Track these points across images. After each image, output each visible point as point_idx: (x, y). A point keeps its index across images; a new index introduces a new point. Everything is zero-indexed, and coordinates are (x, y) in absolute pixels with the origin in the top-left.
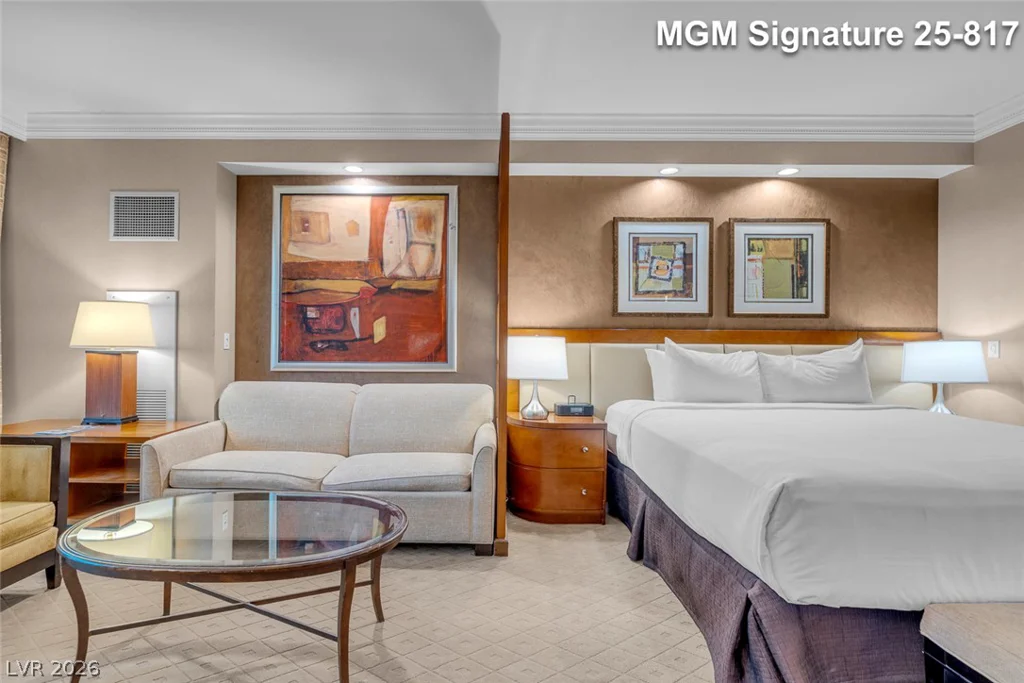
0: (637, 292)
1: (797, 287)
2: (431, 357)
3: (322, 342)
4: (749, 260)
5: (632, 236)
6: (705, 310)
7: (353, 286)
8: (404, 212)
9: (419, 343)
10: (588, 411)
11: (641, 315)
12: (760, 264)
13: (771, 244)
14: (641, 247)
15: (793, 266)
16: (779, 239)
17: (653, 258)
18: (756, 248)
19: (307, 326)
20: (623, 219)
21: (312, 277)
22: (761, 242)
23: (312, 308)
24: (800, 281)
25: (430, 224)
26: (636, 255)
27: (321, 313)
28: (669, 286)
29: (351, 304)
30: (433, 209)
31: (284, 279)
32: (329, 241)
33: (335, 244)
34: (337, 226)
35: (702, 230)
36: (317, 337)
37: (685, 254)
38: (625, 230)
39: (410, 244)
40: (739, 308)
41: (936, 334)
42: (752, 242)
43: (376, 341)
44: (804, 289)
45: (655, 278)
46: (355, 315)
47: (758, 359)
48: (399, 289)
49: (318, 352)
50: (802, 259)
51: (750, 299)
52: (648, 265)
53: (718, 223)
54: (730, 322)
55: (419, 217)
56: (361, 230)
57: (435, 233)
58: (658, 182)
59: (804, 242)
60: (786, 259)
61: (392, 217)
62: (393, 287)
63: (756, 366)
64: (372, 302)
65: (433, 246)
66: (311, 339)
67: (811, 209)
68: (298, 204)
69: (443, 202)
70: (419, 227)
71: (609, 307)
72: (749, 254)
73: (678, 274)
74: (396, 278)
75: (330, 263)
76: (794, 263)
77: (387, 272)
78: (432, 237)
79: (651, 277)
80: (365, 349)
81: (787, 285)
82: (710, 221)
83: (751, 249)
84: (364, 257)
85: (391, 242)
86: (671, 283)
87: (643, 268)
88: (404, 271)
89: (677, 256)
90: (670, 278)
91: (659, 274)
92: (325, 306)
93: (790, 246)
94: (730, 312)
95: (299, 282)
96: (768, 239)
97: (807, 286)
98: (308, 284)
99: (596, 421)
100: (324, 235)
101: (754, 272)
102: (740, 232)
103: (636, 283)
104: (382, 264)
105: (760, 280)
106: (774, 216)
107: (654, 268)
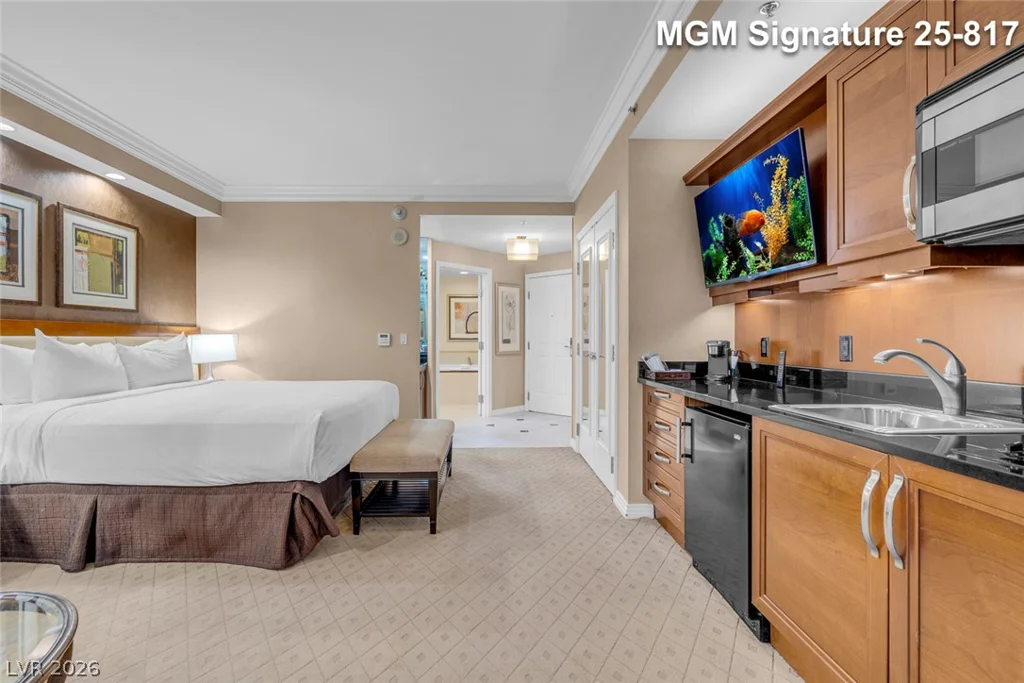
1: (116, 284)
4: (77, 251)
6: (35, 298)
12: (85, 257)
13: (95, 239)
15: (112, 263)
16: (101, 236)
18: (82, 239)
22: (86, 235)
24: (118, 278)
35: (30, 207)
37: (9, 229)
40: (69, 298)
41: (196, 330)
42: (78, 233)
44: (121, 285)
47: (118, 352)
50: (119, 257)
51: (77, 291)
53: (46, 204)
54: (60, 313)
59: (120, 243)
60: (106, 256)
63: (119, 358)
67: (125, 215)
72: (76, 244)
76: (112, 261)
81: (108, 280)
82: (39, 200)
83: (78, 240)
89: (1, 230)
93: (110, 244)
94: (59, 303)
96: (93, 234)
97: (123, 284)
101: (81, 262)
102: (69, 219)
105: (86, 273)
106: (97, 212)
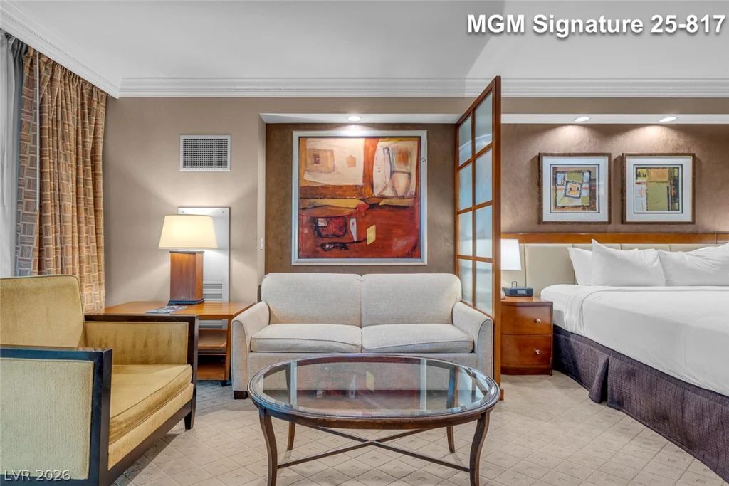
0: (556, 207)
1: (672, 203)
2: (409, 254)
3: (329, 243)
4: (637, 183)
5: (552, 166)
6: (606, 219)
7: (352, 203)
8: (388, 150)
9: (400, 244)
10: (529, 293)
11: (560, 223)
12: (644, 186)
13: (652, 172)
14: (558, 174)
15: (668, 187)
16: (658, 168)
17: (567, 182)
18: (641, 175)
19: (318, 232)
20: (546, 155)
21: (322, 197)
22: (645, 171)
23: (322, 220)
24: (674, 198)
25: (407, 157)
26: (555, 180)
27: (328, 223)
28: (579, 202)
29: (350, 216)
30: (408, 147)
31: (301, 198)
32: (334, 170)
33: (338, 173)
34: (340, 160)
35: (603, 162)
36: (326, 240)
37: (590, 179)
38: (547, 163)
39: (392, 172)
40: (630, 218)
42: (638, 170)
43: (368, 243)
44: (677, 204)
45: (569, 196)
46: (353, 224)
47: (659, 255)
48: (386, 205)
49: (325, 251)
50: (675, 182)
51: (637, 210)
52: (564, 187)
53: (614, 157)
54: (623, 228)
55: (400, 153)
56: (357, 164)
57: (411, 165)
58: (570, 127)
59: (676, 170)
60: (663, 182)
61: (380, 154)
62: (380, 204)
63: (658, 259)
64: (366, 214)
65: (410, 174)
66: (321, 241)
67: (681, 147)
68: (311, 144)
69: (416, 142)
70: (399, 160)
71: (535, 218)
72: (637, 179)
73: (585, 193)
74: (383, 197)
75: (334, 187)
76: (668, 185)
77: (376, 193)
78: (408, 168)
79: (566, 196)
80: (360, 248)
81: (664, 201)
82: (609, 155)
83: (638, 175)
84: (360, 182)
85: (379, 171)
86: (580, 200)
87: (560, 189)
88: (388, 192)
89: (585, 181)
90: (580, 197)
91: (572, 194)
92: (330, 218)
93: (666, 172)
94: (623, 221)
95: (312, 200)
96: (651, 168)
97: (678, 202)
98: (319, 202)
99: (535, 300)
100: (330, 165)
101: (640, 192)
102: (631, 163)
103: (556, 201)
104: (372, 187)
105: (645, 198)
106: (654, 152)
107: (568, 189)
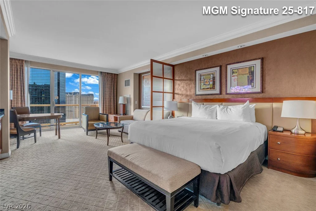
0: (201, 89)
4: (232, 76)
5: (199, 74)
6: (219, 93)
11: (201, 95)
12: (236, 77)
14: (202, 77)
16: (243, 68)
17: (205, 79)
20: (197, 70)
22: (236, 70)
24: (251, 81)
35: (218, 69)
40: (229, 91)
44: (253, 84)
50: (252, 73)
54: (227, 96)
59: (253, 67)
71: (194, 93)
76: (248, 75)
79: (204, 84)
81: (246, 82)
82: (220, 66)
83: (233, 73)
86: (209, 86)
87: (202, 82)
89: (211, 78)
93: (247, 69)
94: (226, 93)
96: (239, 69)
101: (234, 80)
102: (229, 68)
105: (236, 82)
107: (205, 82)
